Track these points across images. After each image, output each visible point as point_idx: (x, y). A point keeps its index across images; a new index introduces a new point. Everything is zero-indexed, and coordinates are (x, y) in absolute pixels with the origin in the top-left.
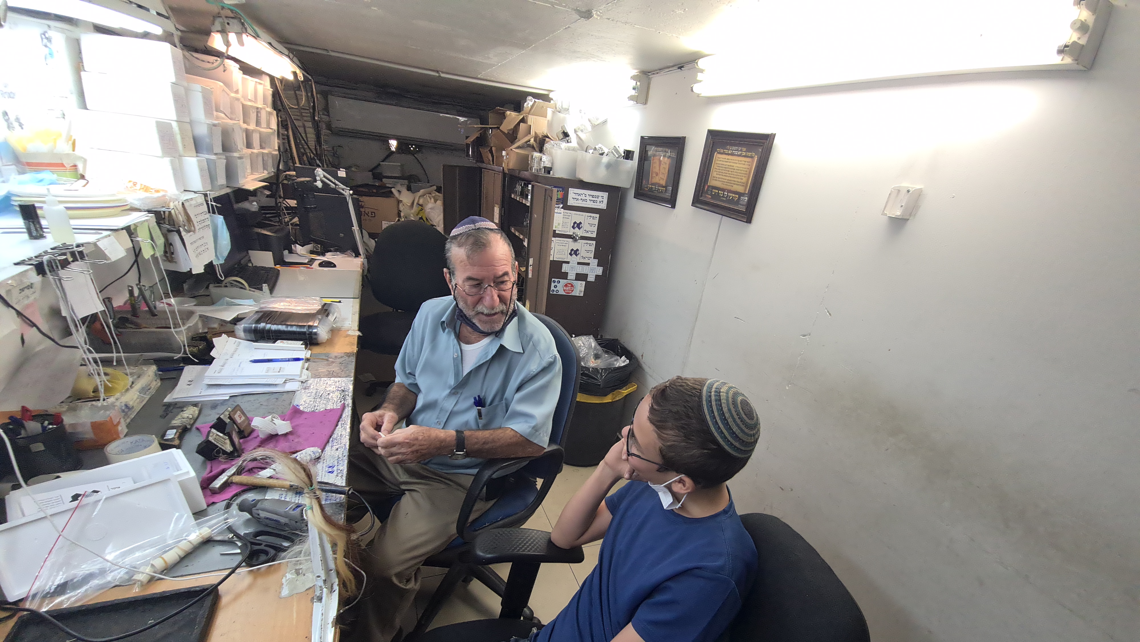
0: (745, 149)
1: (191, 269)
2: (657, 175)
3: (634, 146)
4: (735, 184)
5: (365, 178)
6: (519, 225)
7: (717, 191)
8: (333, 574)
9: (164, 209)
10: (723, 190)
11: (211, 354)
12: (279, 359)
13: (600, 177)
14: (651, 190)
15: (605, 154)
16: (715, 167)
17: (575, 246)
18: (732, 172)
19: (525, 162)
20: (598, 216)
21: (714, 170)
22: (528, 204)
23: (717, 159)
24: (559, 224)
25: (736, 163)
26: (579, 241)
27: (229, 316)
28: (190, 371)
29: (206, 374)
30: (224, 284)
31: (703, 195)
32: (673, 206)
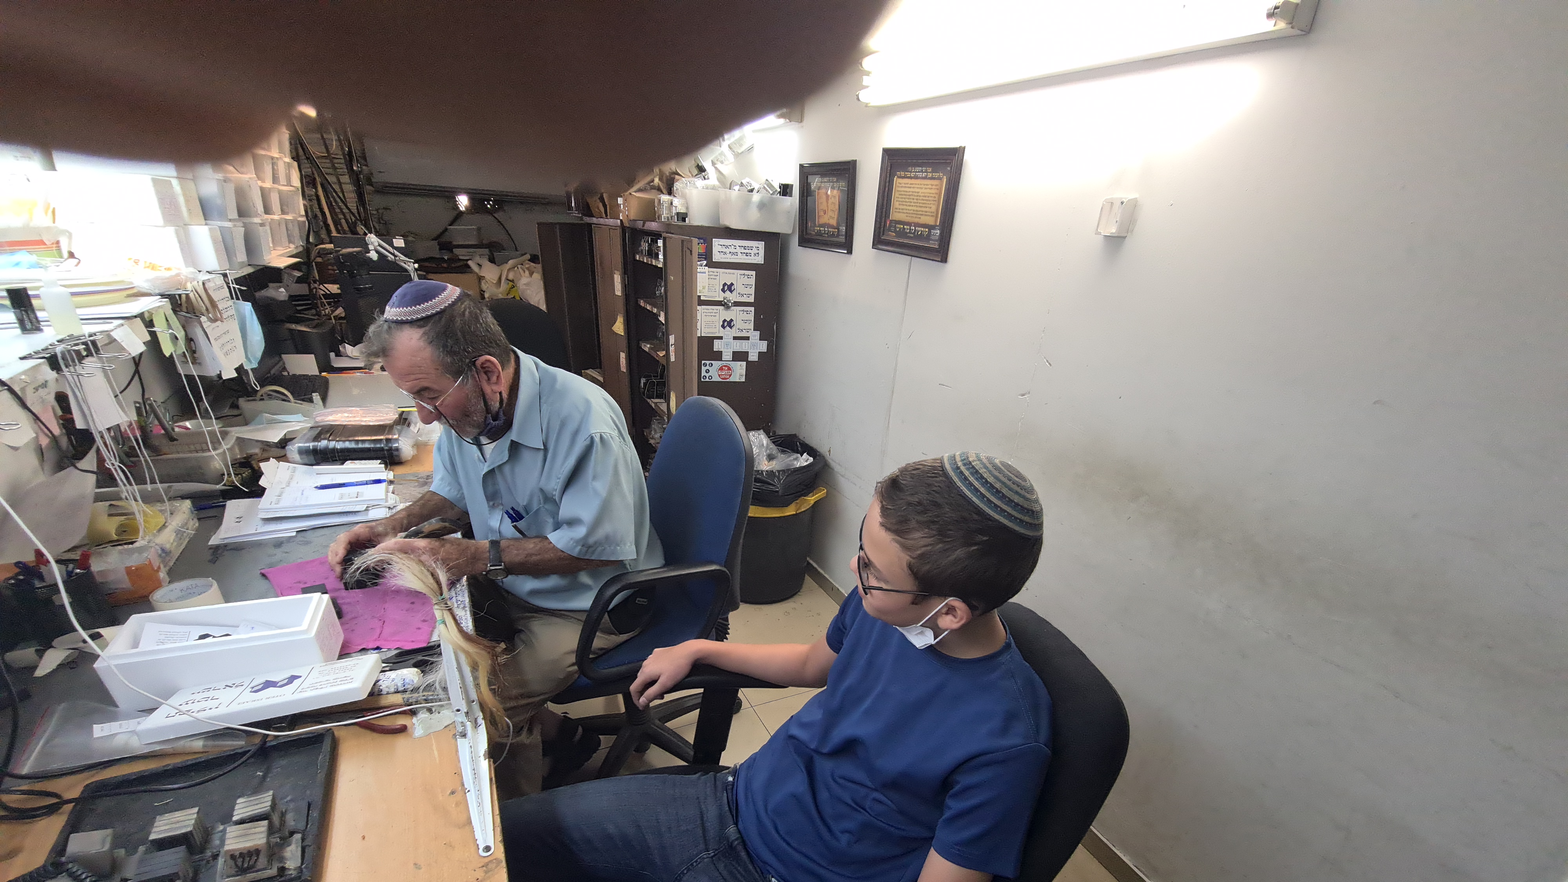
0: (930, 170)
1: (220, 371)
2: (825, 214)
3: (792, 178)
4: (922, 215)
5: (432, 249)
6: (651, 297)
7: (902, 226)
8: (476, 706)
9: (180, 292)
10: (909, 224)
11: (260, 483)
12: (353, 483)
13: (752, 221)
14: (819, 233)
15: (755, 191)
16: (897, 195)
17: (728, 315)
18: (917, 199)
19: (651, 211)
20: (754, 273)
21: (896, 199)
22: (660, 265)
23: (898, 184)
24: (704, 288)
25: (922, 188)
26: (733, 308)
27: (274, 436)
28: (234, 507)
29: (259, 507)
30: (259, 394)
31: (886, 233)
32: (850, 252)
